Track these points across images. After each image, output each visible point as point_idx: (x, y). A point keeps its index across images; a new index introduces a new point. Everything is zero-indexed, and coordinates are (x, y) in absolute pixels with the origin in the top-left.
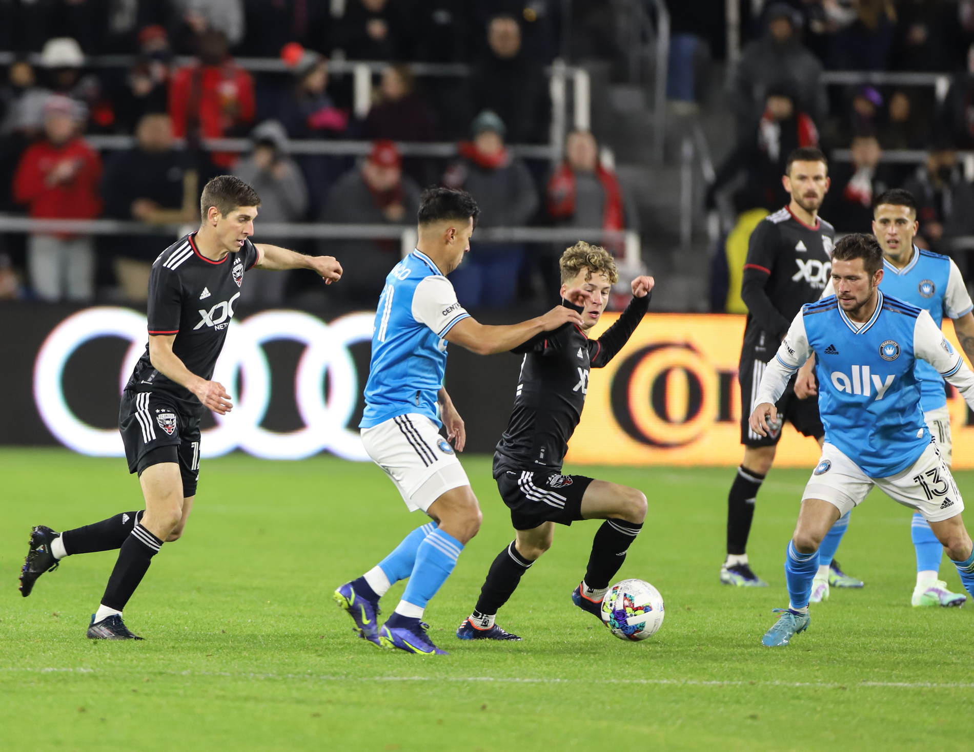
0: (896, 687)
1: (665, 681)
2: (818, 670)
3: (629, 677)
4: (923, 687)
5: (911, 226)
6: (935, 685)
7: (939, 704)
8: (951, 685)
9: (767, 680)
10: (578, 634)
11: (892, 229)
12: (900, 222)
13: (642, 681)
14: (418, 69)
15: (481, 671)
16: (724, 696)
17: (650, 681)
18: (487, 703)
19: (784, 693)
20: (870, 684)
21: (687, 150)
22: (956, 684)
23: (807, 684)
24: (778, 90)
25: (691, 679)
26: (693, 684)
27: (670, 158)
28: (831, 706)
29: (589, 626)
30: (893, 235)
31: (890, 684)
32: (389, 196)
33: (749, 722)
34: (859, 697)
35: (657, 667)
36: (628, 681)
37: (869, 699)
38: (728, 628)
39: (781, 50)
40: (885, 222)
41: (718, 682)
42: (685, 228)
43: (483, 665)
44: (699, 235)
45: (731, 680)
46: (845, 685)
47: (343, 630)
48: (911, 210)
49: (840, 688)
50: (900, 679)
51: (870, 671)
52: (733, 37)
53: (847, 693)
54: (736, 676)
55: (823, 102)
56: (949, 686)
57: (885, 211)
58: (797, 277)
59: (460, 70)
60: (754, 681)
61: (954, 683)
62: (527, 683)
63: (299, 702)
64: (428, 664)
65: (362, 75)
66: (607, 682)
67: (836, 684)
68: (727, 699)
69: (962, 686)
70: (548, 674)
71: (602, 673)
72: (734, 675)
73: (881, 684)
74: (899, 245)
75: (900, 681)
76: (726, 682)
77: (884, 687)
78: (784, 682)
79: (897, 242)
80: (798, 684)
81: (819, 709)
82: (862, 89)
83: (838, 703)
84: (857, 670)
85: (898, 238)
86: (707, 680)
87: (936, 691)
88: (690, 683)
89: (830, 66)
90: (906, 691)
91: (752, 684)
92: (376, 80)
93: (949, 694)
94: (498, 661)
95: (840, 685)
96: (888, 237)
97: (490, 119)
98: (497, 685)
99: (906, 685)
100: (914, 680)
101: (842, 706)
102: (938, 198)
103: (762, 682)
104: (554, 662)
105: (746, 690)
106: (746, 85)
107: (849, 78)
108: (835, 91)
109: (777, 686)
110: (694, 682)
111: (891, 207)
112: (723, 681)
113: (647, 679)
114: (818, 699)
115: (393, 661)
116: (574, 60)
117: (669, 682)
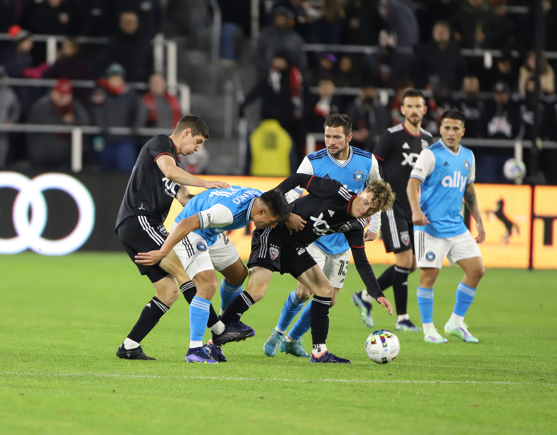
0: (340, 382)
1: (214, 378)
2: (297, 372)
3: (194, 375)
4: (355, 382)
5: (461, 131)
6: (361, 381)
7: (363, 392)
8: (370, 381)
9: (270, 378)
10: (166, 351)
11: (451, 132)
12: (456, 129)
13: (201, 377)
14: (82, 40)
15: (113, 371)
16: (246, 386)
17: (206, 378)
18: (116, 389)
19: (279, 385)
20: (326, 380)
21: (229, 86)
22: (372, 381)
23: (291, 380)
24: (280, 54)
25: (228, 376)
26: (229, 379)
27: (220, 91)
28: (304, 392)
29: (172, 347)
30: (451, 136)
31: (336, 380)
32: (65, 110)
33: (259, 400)
34: (319, 387)
35: (209, 370)
36: (193, 377)
37: (325, 388)
38: (248, 348)
39: (282, 32)
40: (448, 128)
41: (243, 379)
42: (227, 130)
43: (114, 367)
44: (235, 134)
45: (250, 377)
46: (311, 381)
47: (37, 348)
48: (462, 122)
49: (309, 382)
50: (342, 377)
51: (326, 373)
52: (255, 25)
53: (313, 385)
54: (252, 375)
55: (304, 60)
56: (368, 381)
57: (448, 122)
58: (404, 163)
59: (104, 40)
60: (262, 378)
61: (372, 380)
62: (138, 378)
63: (12, 386)
64: (84, 367)
65: (52, 43)
66: (182, 378)
67: (307, 380)
68: (247, 388)
69: (375, 382)
70: (150, 373)
71: (179, 373)
72: (251, 375)
73: (331, 380)
74: (454, 141)
75: (342, 379)
76: (247, 378)
77: (333, 382)
78: (279, 379)
79: (453, 139)
80: (286, 380)
81: (298, 394)
82: (325, 54)
83: (308, 390)
84: (318, 373)
85: (454, 137)
86: (237, 377)
87: (362, 384)
88: (227, 379)
89: (308, 41)
90: (345, 384)
91: (261, 379)
92: (59, 46)
93: (368, 386)
94: (122, 366)
95: (309, 380)
96: (449, 137)
97: (116, 67)
98: (122, 379)
99: (345, 381)
100: (349, 378)
101: (310, 392)
102: (367, 115)
103: (267, 379)
104: (153, 366)
105: (258, 383)
106: (262, 51)
107: (318, 48)
108: (311, 55)
109: (275, 381)
110: (230, 378)
111: (451, 120)
112: (245, 378)
113: (204, 376)
114: (297, 388)
115: (65, 365)
116: (168, 36)
117: (216, 378)
